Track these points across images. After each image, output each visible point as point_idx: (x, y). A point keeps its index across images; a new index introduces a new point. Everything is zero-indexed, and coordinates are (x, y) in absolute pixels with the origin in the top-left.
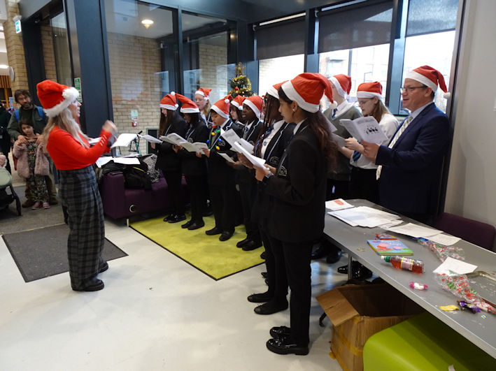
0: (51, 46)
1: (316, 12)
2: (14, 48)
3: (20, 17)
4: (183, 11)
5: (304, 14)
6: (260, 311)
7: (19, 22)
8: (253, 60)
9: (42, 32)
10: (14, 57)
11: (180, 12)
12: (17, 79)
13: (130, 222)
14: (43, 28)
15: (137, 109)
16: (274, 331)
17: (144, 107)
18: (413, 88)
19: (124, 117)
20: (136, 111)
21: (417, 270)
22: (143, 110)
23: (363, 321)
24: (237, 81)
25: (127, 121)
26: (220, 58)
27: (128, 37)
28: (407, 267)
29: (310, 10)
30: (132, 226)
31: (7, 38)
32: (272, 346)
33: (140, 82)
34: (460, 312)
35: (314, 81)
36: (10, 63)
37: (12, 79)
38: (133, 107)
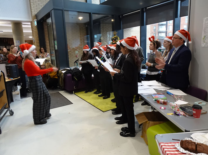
0: (47, 29)
1: (144, 9)
2: (34, 31)
3: (36, 20)
4: (93, 13)
5: (140, 10)
6: (118, 123)
7: (36, 21)
8: (121, 29)
9: (44, 25)
10: (35, 34)
11: (92, 13)
12: (36, 42)
13: (74, 92)
14: (44, 23)
15: (77, 50)
16: (122, 129)
17: (80, 49)
18: (176, 38)
19: (73, 54)
20: (77, 51)
21: (165, 103)
22: (80, 51)
23: (149, 123)
24: (114, 38)
25: (74, 55)
26: (109, 29)
27: (74, 23)
28: (162, 102)
29: (142, 9)
30: (75, 94)
31: (32, 27)
32: (121, 134)
33: (79, 40)
34: (173, 115)
35: (131, 39)
36: (33, 36)
37: (34, 42)
38: (76, 50)
